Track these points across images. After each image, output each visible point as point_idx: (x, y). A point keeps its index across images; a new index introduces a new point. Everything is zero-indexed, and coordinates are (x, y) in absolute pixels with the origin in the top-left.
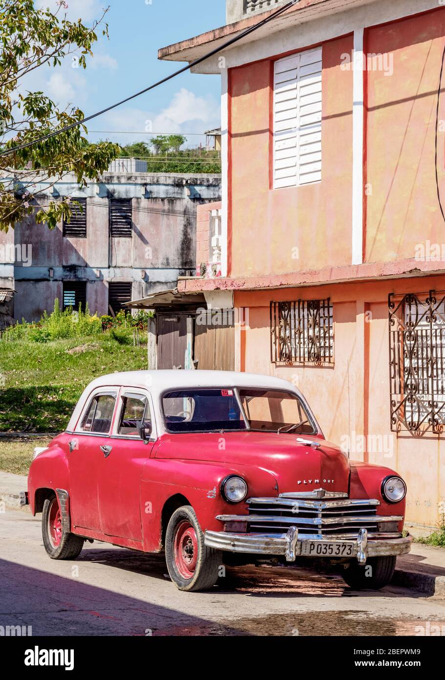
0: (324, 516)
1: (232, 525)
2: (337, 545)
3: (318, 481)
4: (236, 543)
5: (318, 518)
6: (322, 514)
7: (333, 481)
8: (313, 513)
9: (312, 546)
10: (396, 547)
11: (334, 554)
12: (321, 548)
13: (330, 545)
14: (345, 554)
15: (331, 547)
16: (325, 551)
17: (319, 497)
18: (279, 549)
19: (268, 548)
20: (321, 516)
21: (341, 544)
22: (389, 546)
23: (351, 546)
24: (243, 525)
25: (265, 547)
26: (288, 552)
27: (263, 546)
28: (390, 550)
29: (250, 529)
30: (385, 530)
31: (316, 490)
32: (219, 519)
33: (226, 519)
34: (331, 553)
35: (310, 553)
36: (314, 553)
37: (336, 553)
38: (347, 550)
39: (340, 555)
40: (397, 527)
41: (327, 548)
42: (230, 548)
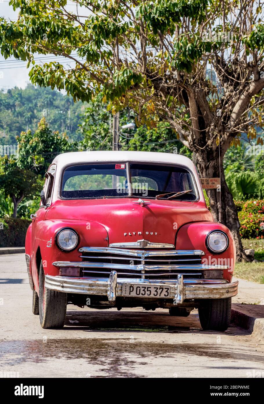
0: (147, 263)
1: (66, 270)
2: (154, 288)
3: (141, 233)
4: (65, 285)
5: (141, 265)
6: (145, 261)
7: (156, 233)
8: (137, 260)
9: (132, 288)
10: (215, 291)
11: (152, 296)
12: (140, 290)
13: (148, 288)
14: (162, 296)
15: (149, 289)
16: (143, 293)
17: (141, 247)
18: (102, 290)
19: (91, 290)
20: (144, 263)
21: (159, 287)
22: (208, 290)
23: (168, 289)
24: (76, 270)
25: (89, 288)
26: (109, 293)
27: (87, 287)
28: (208, 293)
29: (83, 273)
30: (210, 277)
31: (139, 241)
32: (55, 265)
33: (60, 265)
34: (149, 295)
35: (130, 294)
36: (133, 294)
37: (154, 294)
38: (164, 292)
39: (158, 296)
40: (222, 274)
41: (146, 290)
42: (60, 289)
